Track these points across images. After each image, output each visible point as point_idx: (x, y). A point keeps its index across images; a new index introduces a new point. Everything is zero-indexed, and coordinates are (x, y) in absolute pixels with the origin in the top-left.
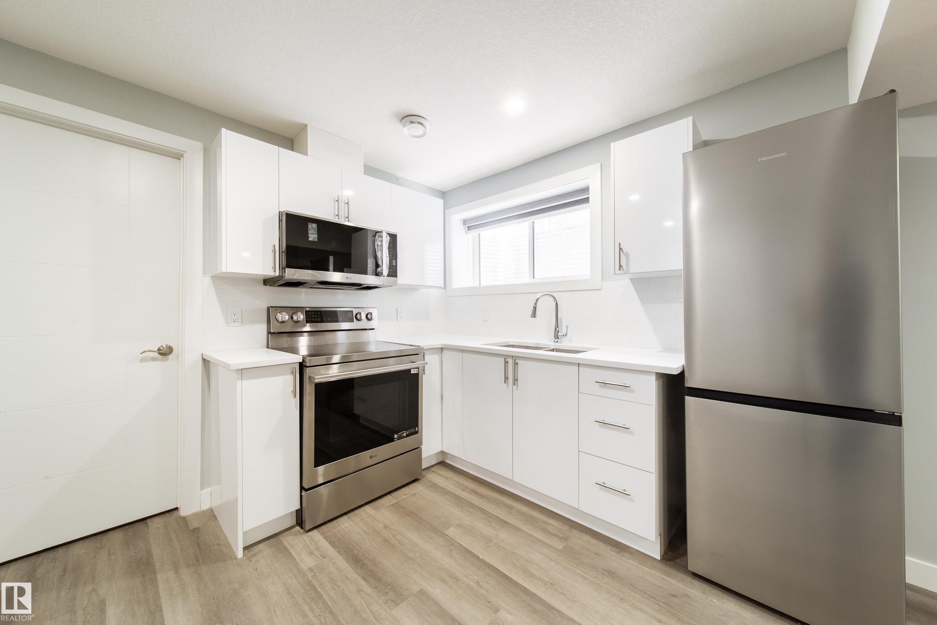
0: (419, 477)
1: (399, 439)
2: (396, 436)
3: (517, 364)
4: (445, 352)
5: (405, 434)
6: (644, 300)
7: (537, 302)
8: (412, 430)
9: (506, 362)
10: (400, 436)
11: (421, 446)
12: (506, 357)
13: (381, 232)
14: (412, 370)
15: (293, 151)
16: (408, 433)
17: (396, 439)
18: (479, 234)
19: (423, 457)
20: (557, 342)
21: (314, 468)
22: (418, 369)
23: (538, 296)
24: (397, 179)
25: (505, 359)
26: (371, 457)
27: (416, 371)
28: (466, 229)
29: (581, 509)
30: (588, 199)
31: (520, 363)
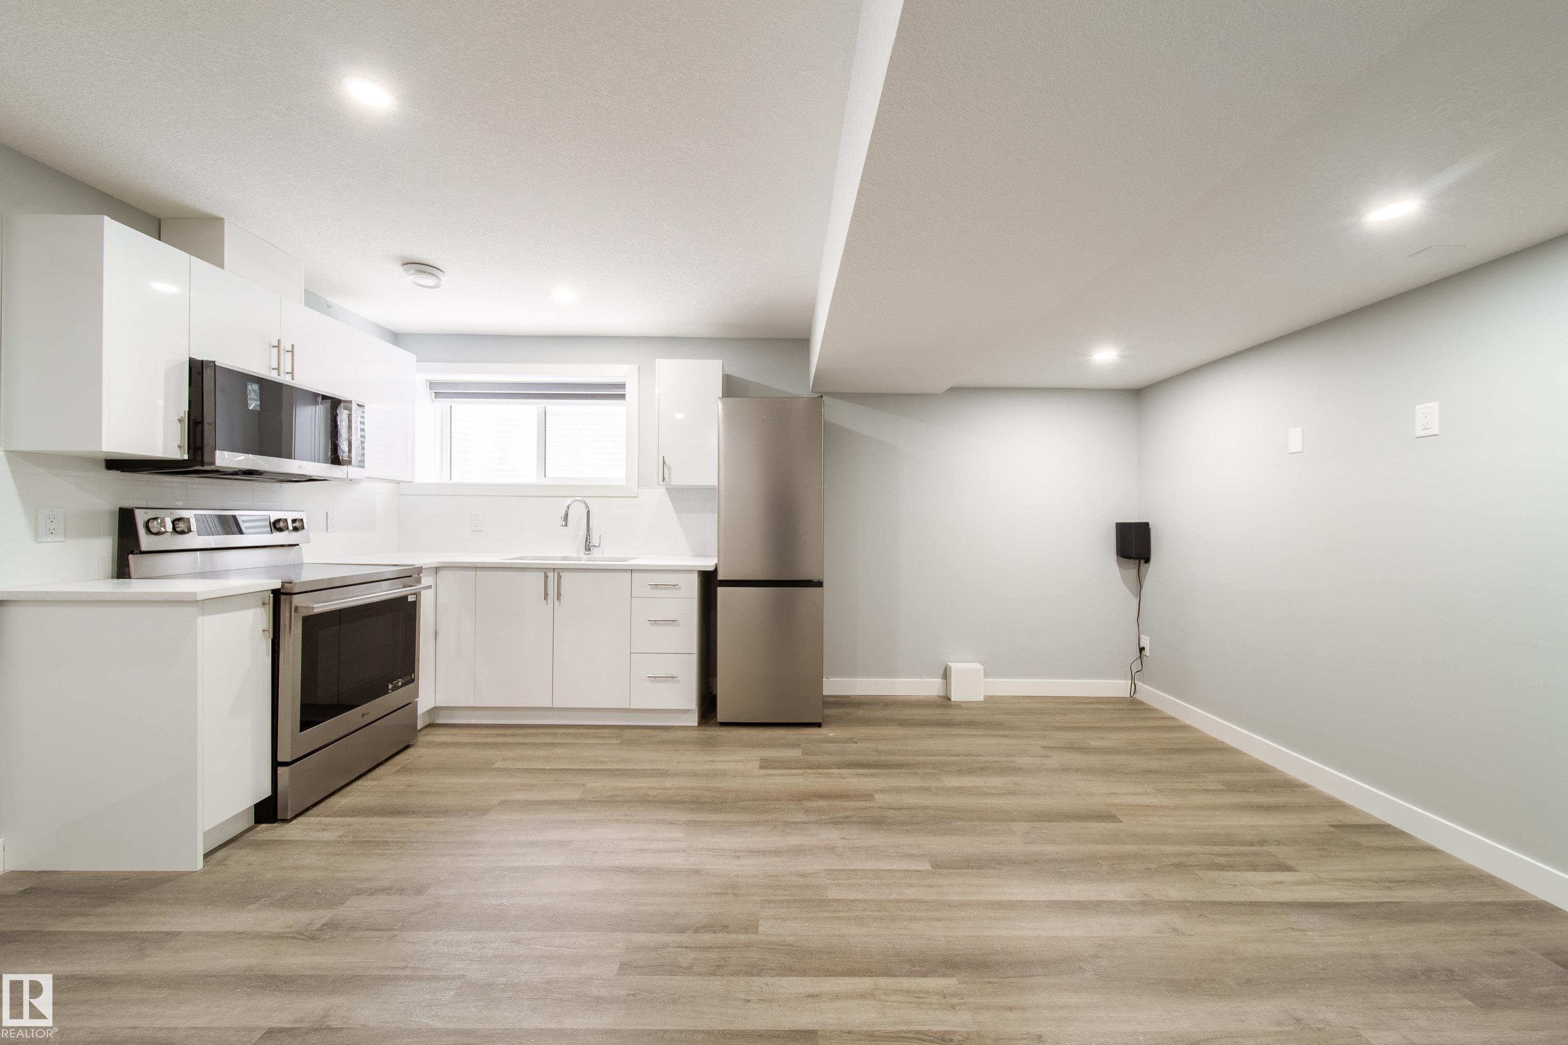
0: (410, 744)
1: (393, 690)
2: (390, 686)
3: (560, 577)
4: (441, 573)
5: (400, 684)
6: (678, 510)
7: (568, 509)
8: (408, 678)
9: (546, 577)
10: (395, 686)
11: (417, 700)
12: (545, 571)
13: (350, 402)
14: (409, 597)
15: (160, 240)
16: (403, 681)
17: (390, 690)
18: (451, 406)
19: (418, 714)
20: (588, 554)
21: (301, 732)
22: (415, 596)
23: (568, 503)
24: (328, 305)
25: (545, 574)
26: (363, 716)
27: (414, 598)
28: (432, 395)
29: (632, 707)
30: (623, 396)
31: (564, 575)
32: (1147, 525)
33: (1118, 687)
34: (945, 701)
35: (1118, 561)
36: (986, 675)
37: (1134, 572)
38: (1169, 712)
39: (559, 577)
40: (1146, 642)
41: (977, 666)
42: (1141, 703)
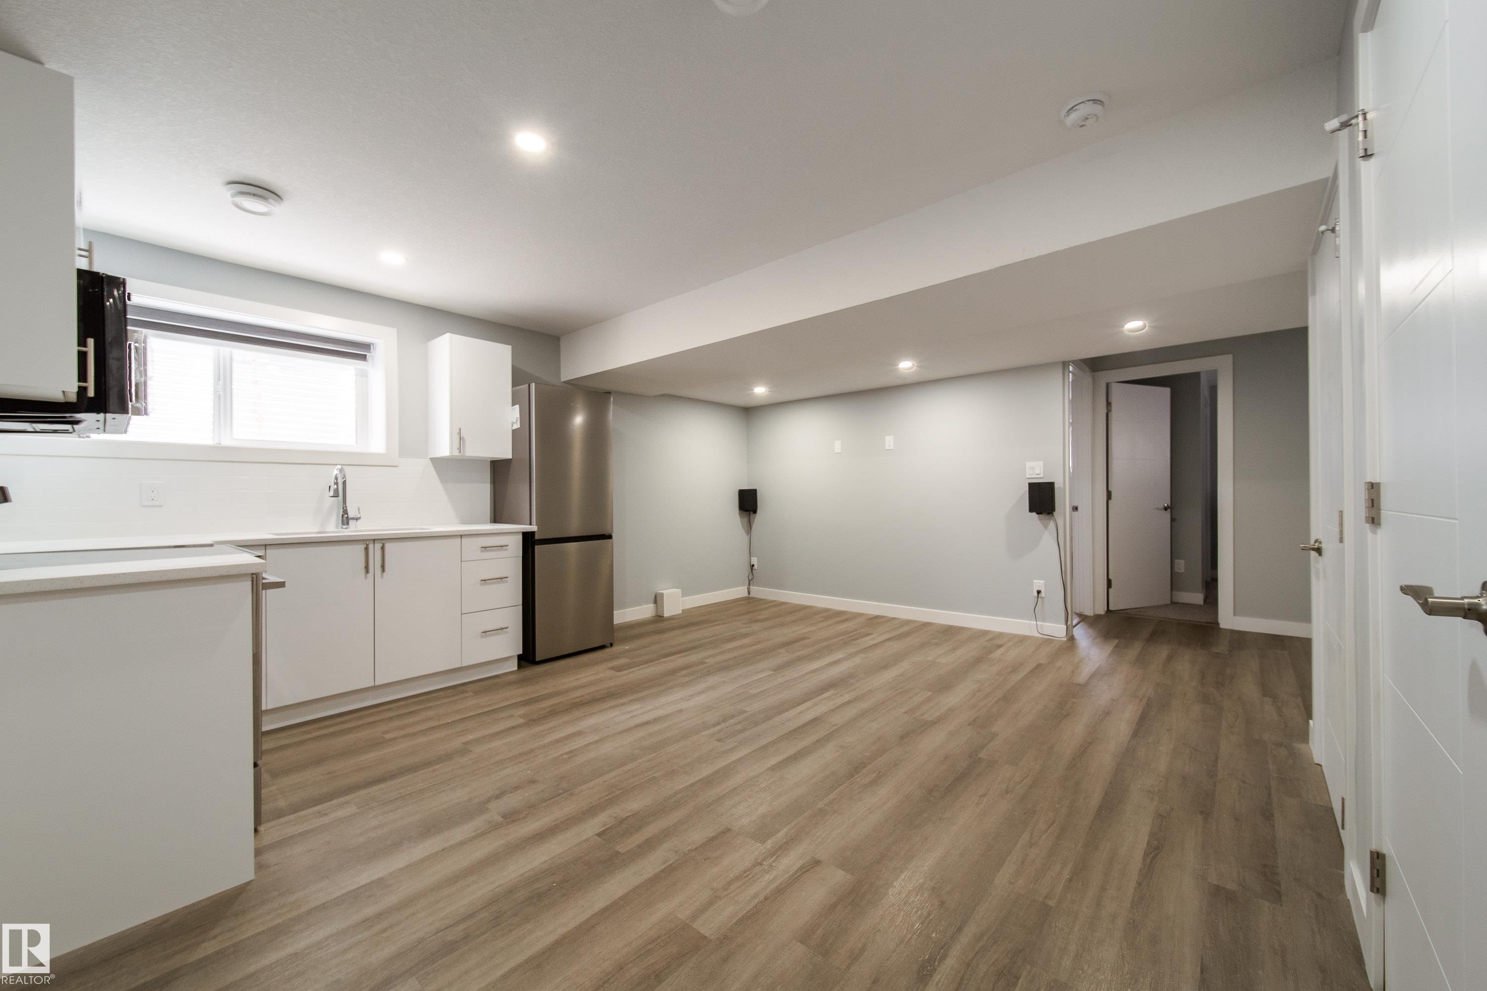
9: (367, 549)
12: (367, 543)
20: (346, 527)
25: (367, 546)
29: (463, 665)
30: (364, 358)
31: (389, 546)
32: (755, 491)
33: (739, 592)
34: (659, 618)
35: (739, 513)
36: (684, 595)
37: (746, 519)
38: (771, 598)
39: (383, 548)
40: (754, 561)
41: (679, 591)
42: (755, 598)
